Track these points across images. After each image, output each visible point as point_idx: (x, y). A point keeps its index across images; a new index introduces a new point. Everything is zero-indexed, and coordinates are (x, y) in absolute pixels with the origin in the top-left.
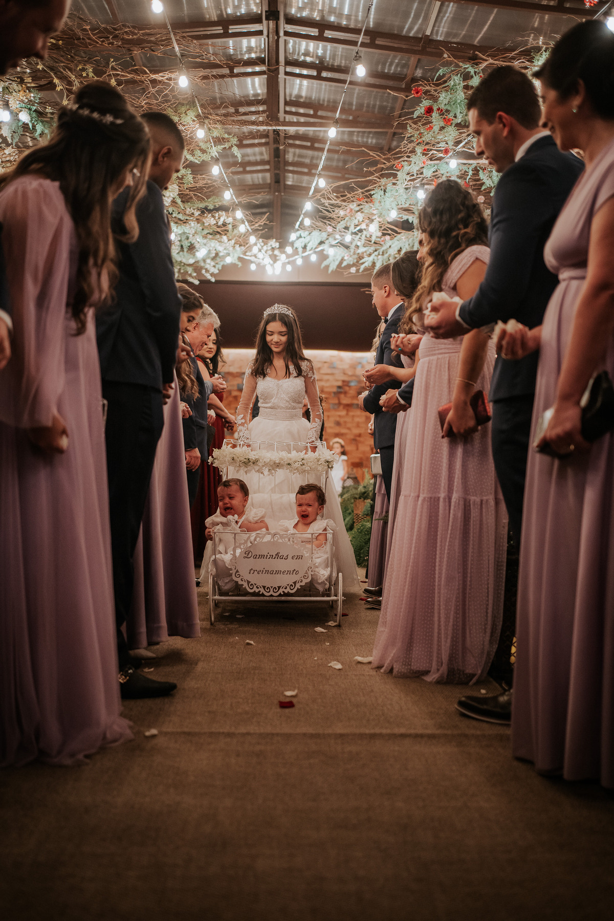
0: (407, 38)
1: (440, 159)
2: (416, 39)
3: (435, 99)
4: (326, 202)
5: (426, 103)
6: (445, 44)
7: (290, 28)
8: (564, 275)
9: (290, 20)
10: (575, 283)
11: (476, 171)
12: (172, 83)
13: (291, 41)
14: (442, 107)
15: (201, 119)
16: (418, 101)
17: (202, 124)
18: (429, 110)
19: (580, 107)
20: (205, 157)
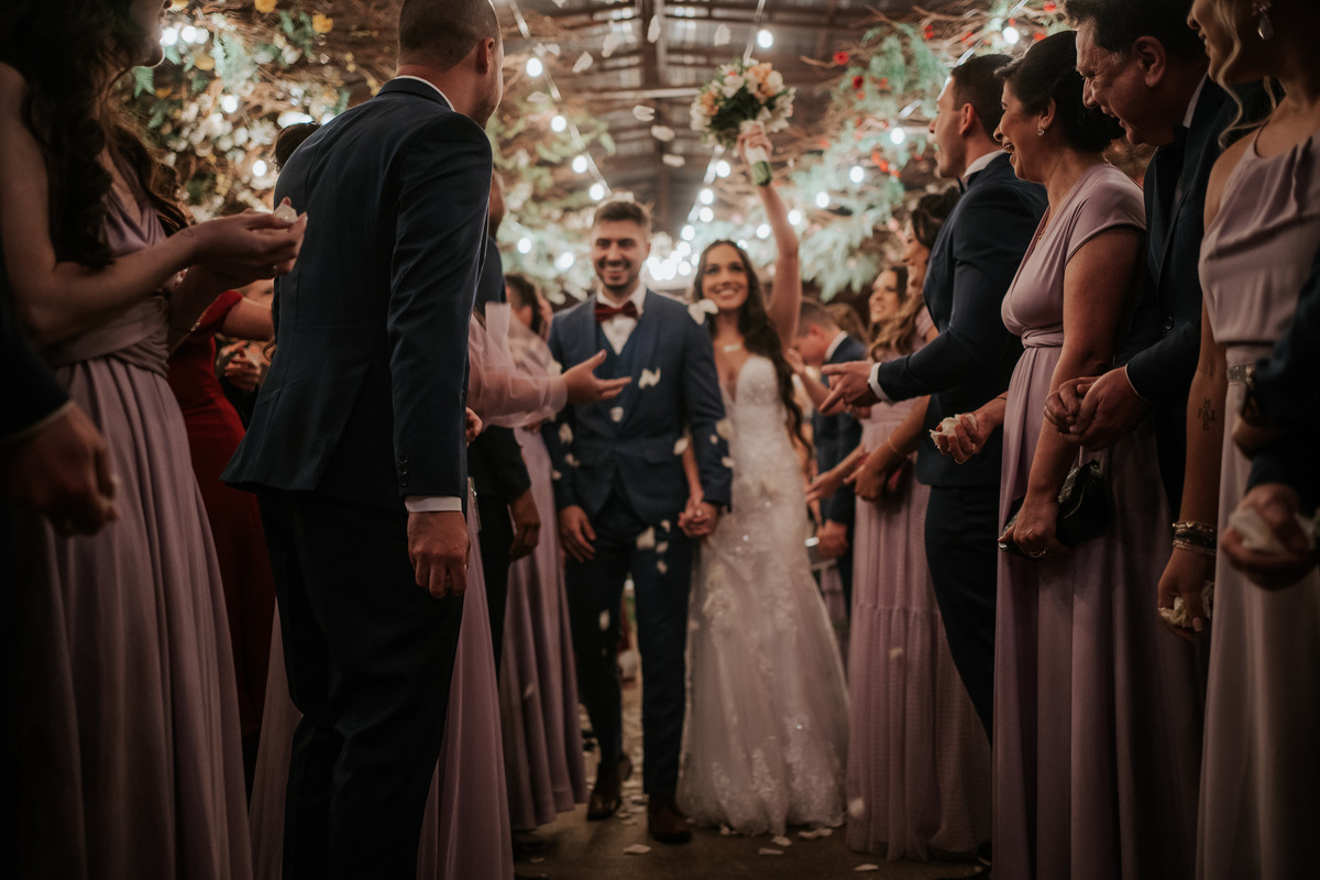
1: (880, 130)
3: (865, 65)
4: (730, 189)
5: (853, 72)
8: (1029, 340)
10: (1045, 353)
12: (519, 68)
14: (876, 75)
15: (560, 106)
16: (842, 69)
17: (560, 111)
18: (859, 82)
19: (1047, 130)
20: (566, 151)
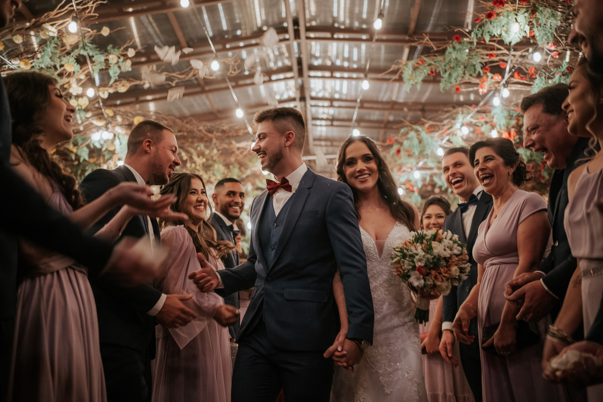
0: (382, 103)
1: (409, 172)
2: (387, 103)
5: (396, 147)
6: (405, 104)
7: (313, 103)
9: (312, 98)
11: (431, 176)
13: (314, 109)
14: (406, 148)
16: (391, 146)
18: (398, 151)
